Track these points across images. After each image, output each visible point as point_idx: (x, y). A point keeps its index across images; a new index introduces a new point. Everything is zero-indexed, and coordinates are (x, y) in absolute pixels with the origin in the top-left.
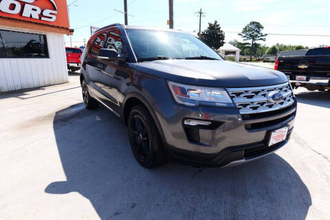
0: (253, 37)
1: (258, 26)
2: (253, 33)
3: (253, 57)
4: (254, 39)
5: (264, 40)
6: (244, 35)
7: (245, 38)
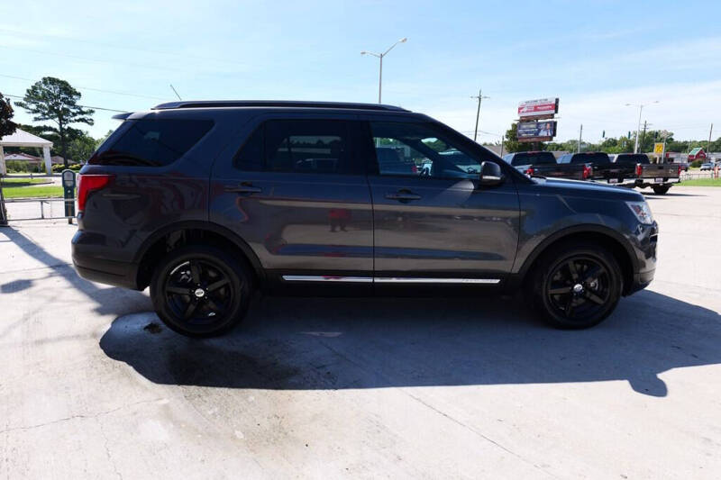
0: (62, 115)
1: (67, 90)
2: (57, 104)
3: (69, 161)
4: (62, 120)
5: (90, 122)
6: (33, 107)
7: (39, 115)
